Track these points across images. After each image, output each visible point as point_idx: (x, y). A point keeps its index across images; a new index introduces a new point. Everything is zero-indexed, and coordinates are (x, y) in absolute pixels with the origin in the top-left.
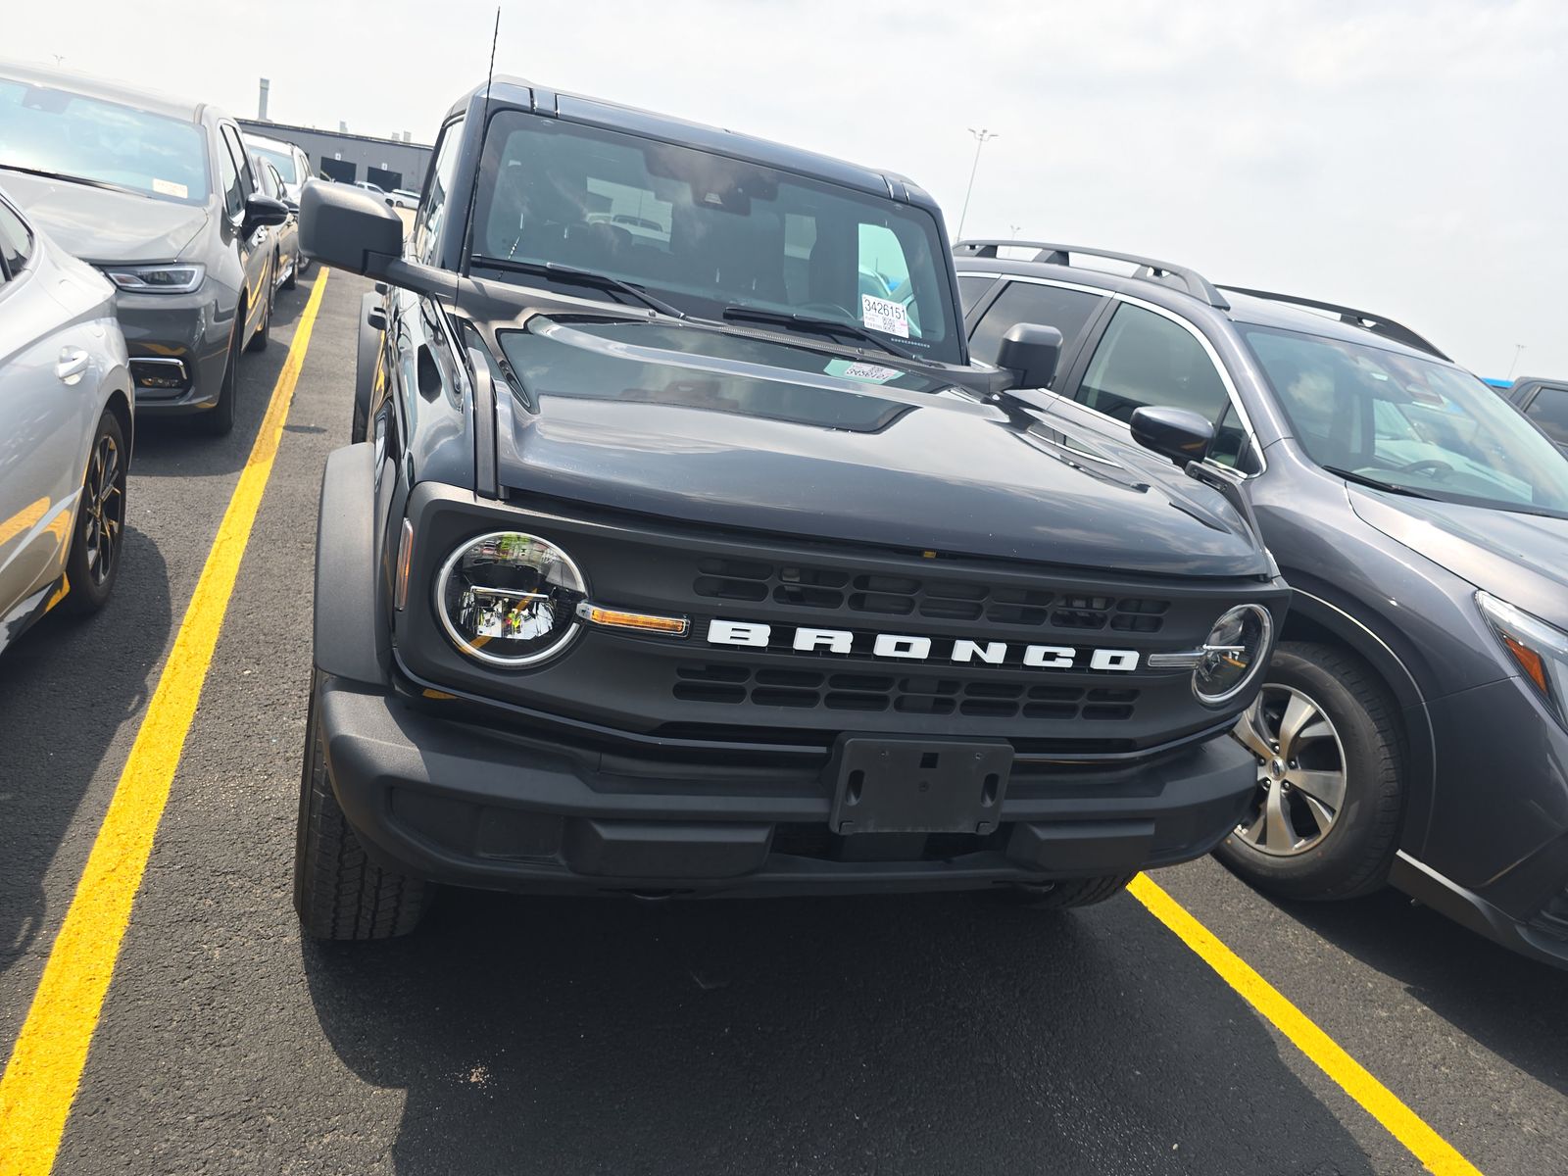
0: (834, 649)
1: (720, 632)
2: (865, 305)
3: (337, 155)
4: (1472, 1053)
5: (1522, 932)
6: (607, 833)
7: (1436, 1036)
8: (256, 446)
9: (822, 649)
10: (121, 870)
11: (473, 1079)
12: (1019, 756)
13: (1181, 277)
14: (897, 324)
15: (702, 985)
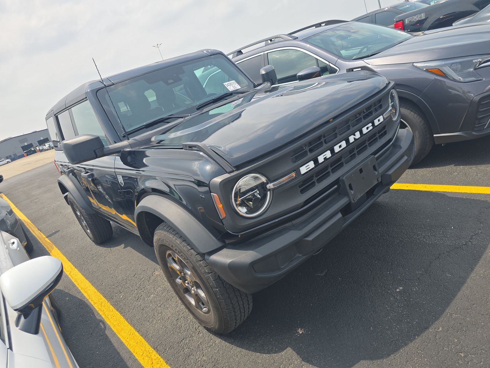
0: (328, 157)
1: (303, 170)
2: (226, 86)
3: (25, 143)
4: (480, 168)
5: (474, 133)
6: (310, 238)
7: (470, 170)
8: (45, 247)
9: (325, 159)
10: (154, 362)
11: (301, 333)
12: (376, 156)
13: (279, 38)
14: (236, 86)
15: (322, 275)
